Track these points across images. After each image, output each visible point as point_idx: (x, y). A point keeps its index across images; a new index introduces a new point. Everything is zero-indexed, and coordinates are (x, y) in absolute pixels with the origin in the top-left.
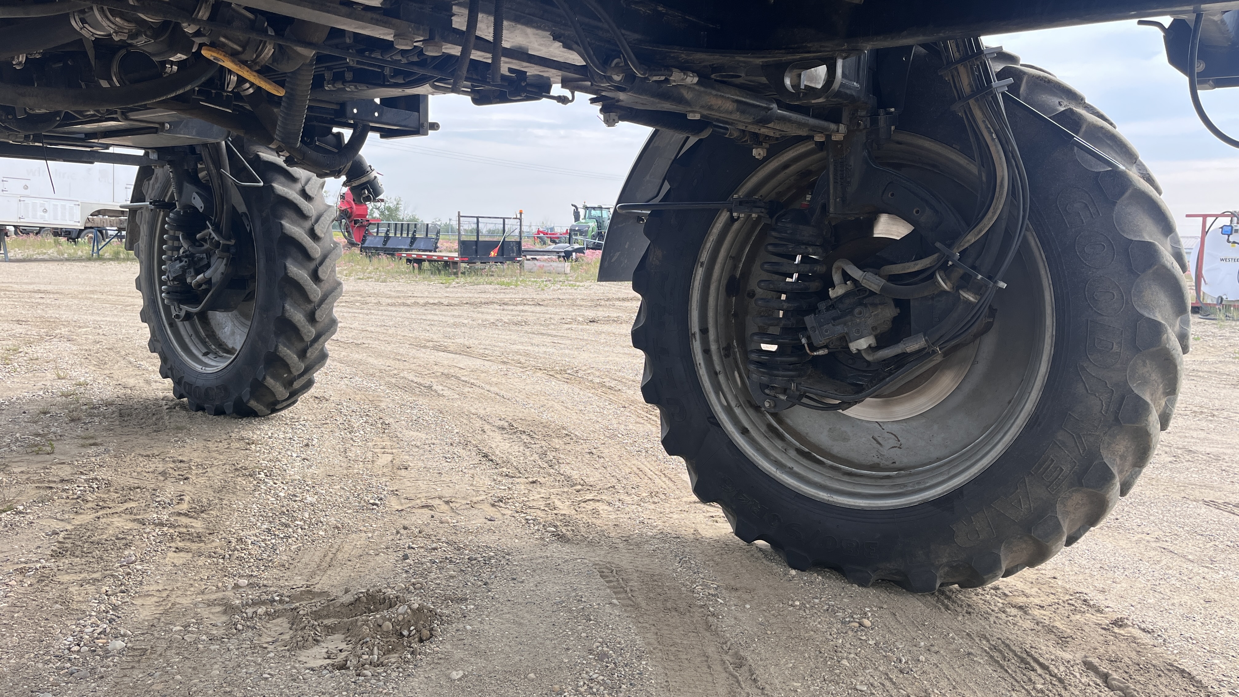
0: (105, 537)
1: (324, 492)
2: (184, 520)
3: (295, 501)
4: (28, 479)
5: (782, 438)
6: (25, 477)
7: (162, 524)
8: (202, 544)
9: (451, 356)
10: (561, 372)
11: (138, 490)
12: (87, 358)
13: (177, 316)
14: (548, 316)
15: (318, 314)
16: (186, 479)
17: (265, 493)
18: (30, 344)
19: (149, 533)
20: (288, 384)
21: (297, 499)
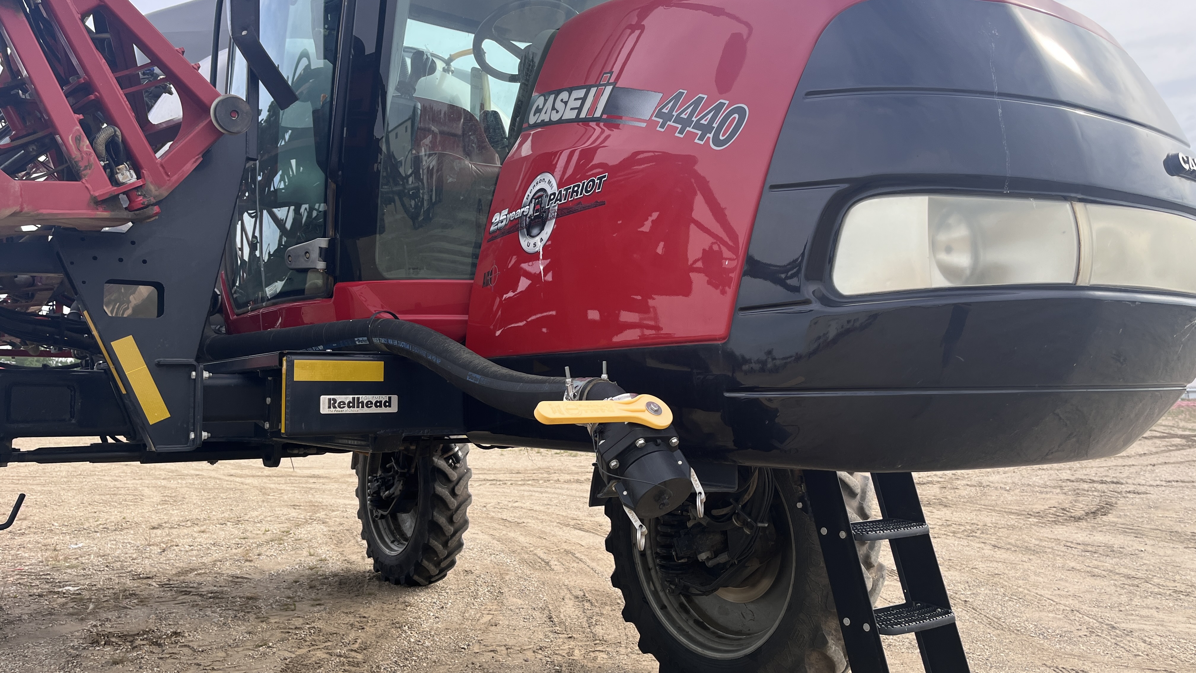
0: (310, 662)
1: (438, 639)
2: (353, 654)
3: (418, 645)
4: (278, 627)
5: (687, 611)
6: (276, 625)
7: (341, 656)
8: (358, 668)
11: (335, 635)
12: (331, 538)
13: (377, 516)
15: (455, 517)
16: (363, 629)
17: (403, 639)
18: (298, 526)
19: (333, 661)
20: (437, 564)
21: (420, 643)
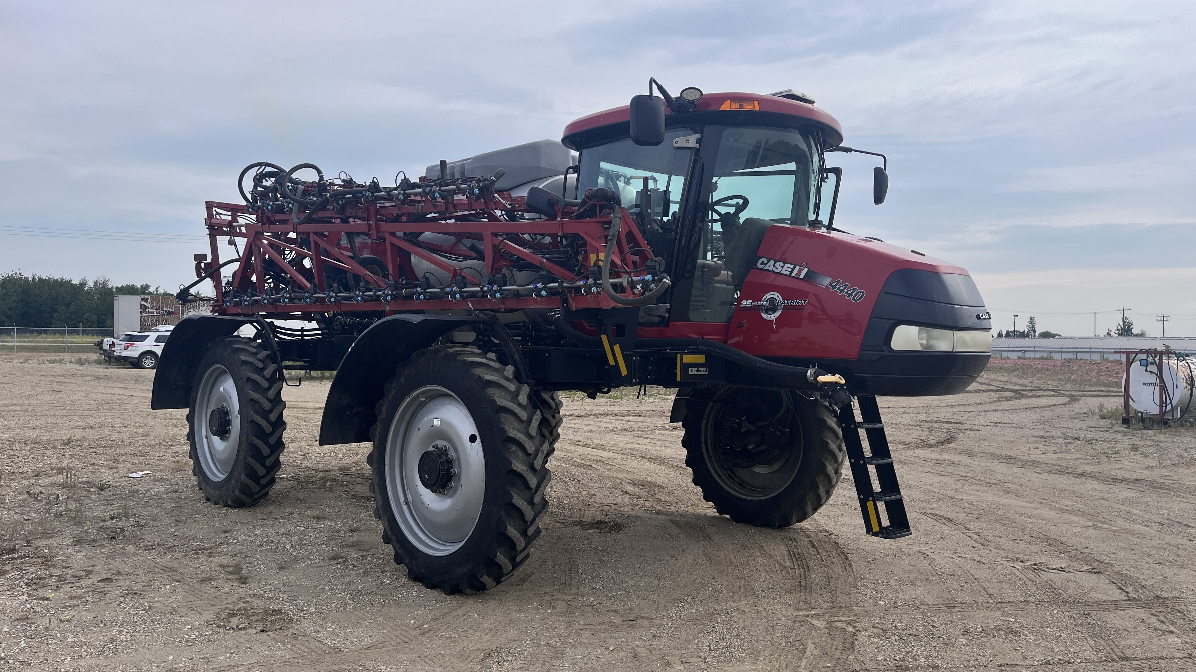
5: (732, 478)
9: (595, 450)
10: (655, 459)
14: (646, 424)
